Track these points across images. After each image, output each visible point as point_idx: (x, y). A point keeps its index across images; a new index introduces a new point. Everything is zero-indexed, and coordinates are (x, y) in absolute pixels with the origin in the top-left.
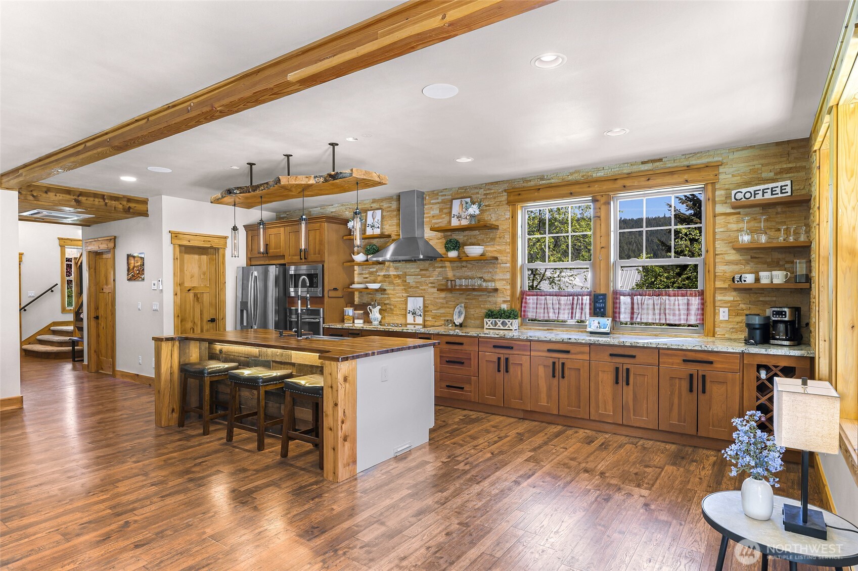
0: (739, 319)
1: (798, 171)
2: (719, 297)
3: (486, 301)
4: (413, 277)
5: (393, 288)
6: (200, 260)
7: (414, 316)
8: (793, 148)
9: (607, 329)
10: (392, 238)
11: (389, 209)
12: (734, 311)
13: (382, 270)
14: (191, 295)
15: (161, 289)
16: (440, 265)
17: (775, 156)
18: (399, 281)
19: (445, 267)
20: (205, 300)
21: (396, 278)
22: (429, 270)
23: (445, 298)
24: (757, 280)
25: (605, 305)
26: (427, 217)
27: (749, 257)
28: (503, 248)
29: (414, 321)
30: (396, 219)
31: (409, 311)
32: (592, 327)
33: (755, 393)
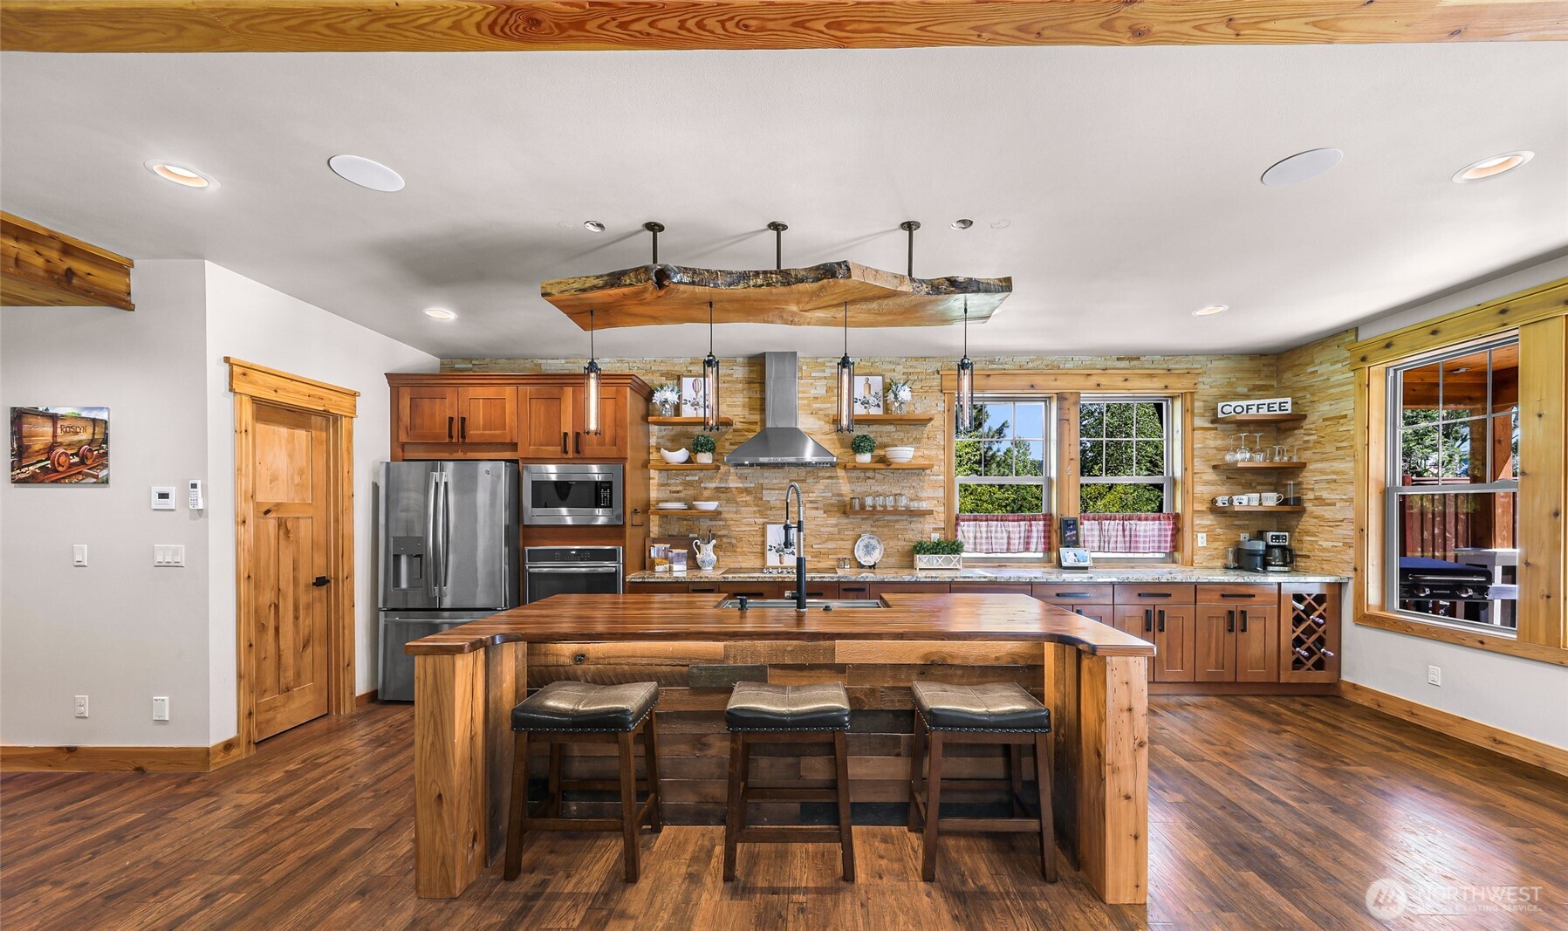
0: (1216, 544)
1: (1268, 390)
2: (1197, 521)
3: (906, 530)
4: (777, 492)
5: (735, 509)
6: (291, 440)
7: (780, 555)
8: (1264, 365)
9: (1088, 562)
10: (734, 427)
11: (728, 378)
12: (1212, 538)
13: (711, 479)
14: (271, 523)
15: (200, 506)
16: (828, 474)
17: (1248, 371)
18: (748, 498)
19: (837, 477)
20: (302, 534)
21: (742, 493)
22: (808, 481)
23: (836, 525)
24: (1231, 502)
25: (1077, 533)
26: (803, 398)
27: (1225, 477)
28: (933, 453)
29: (781, 563)
30: (741, 395)
31: (771, 546)
32: (1068, 560)
33: (1291, 627)
